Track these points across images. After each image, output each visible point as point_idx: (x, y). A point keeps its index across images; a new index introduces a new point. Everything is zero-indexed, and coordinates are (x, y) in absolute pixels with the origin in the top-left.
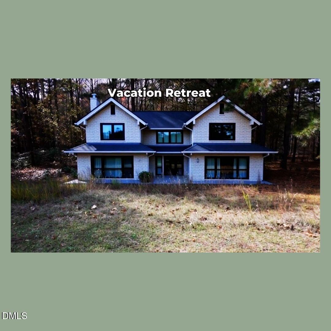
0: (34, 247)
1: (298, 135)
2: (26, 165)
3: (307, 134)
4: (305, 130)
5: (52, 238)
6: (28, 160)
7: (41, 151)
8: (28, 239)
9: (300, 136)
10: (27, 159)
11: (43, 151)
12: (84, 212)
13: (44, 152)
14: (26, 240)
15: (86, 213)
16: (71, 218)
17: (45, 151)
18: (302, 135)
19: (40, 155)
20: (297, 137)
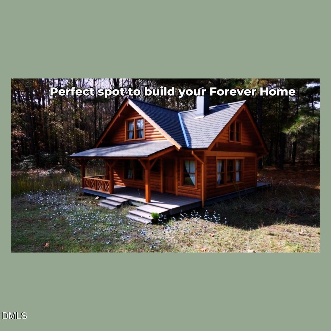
0: (46, 225)
1: (287, 132)
2: (30, 167)
3: (294, 130)
4: (293, 127)
5: (60, 219)
6: (33, 163)
7: (45, 154)
8: (40, 220)
9: (288, 132)
10: (32, 161)
11: (47, 154)
12: (89, 201)
13: (47, 156)
14: (39, 221)
15: (90, 202)
16: (76, 206)
17: (49, 154)
18: (290, 131)
19: (44, 158)
20: (286, 133)
